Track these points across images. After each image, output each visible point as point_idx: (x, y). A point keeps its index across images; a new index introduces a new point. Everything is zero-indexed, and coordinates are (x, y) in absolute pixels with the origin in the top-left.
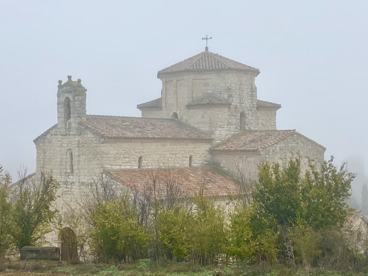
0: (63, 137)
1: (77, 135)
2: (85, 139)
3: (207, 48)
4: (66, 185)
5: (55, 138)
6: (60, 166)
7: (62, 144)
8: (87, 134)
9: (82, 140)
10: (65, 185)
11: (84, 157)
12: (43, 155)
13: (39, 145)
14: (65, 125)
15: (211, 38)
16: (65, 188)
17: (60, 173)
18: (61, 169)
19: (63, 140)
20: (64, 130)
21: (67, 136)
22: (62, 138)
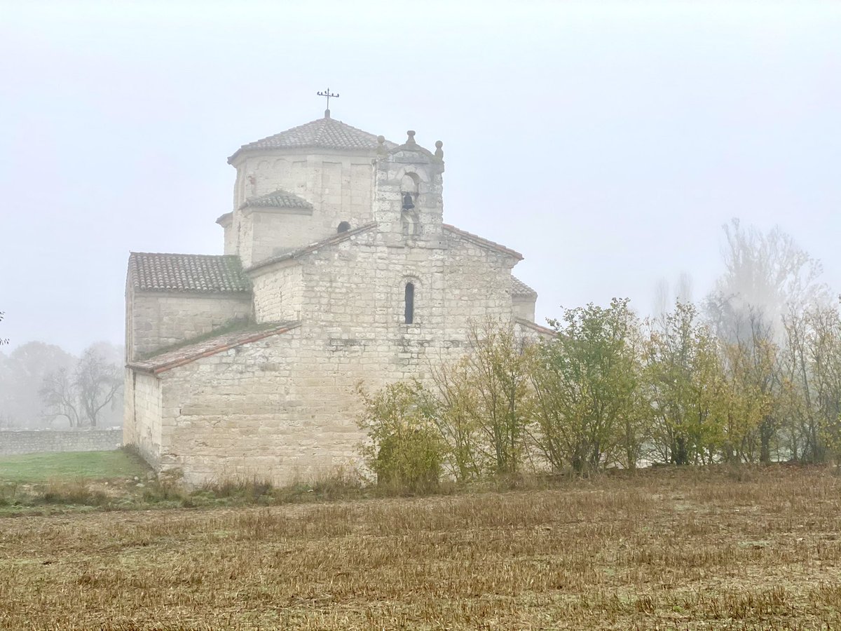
0: (394, 251)
1: (440, 249)
2: (458, 258)
3: (327, 112)
4: (403, 345)
5: (365, 252)
6: (384, 309)
7: (387, 265)
8: (467, 249)
9: (451, 260)
10: (400, 347)
11: (457, 292)
12: (328, 285)
13: (313, 264)
14: (404, 228)
15: (338, 96)
16: (402, 352)
17: (386, 323)
18: (387, 314)
19: (393, 256)
20: (400, 237)
21: (406, 250)
22: (390, 253)
